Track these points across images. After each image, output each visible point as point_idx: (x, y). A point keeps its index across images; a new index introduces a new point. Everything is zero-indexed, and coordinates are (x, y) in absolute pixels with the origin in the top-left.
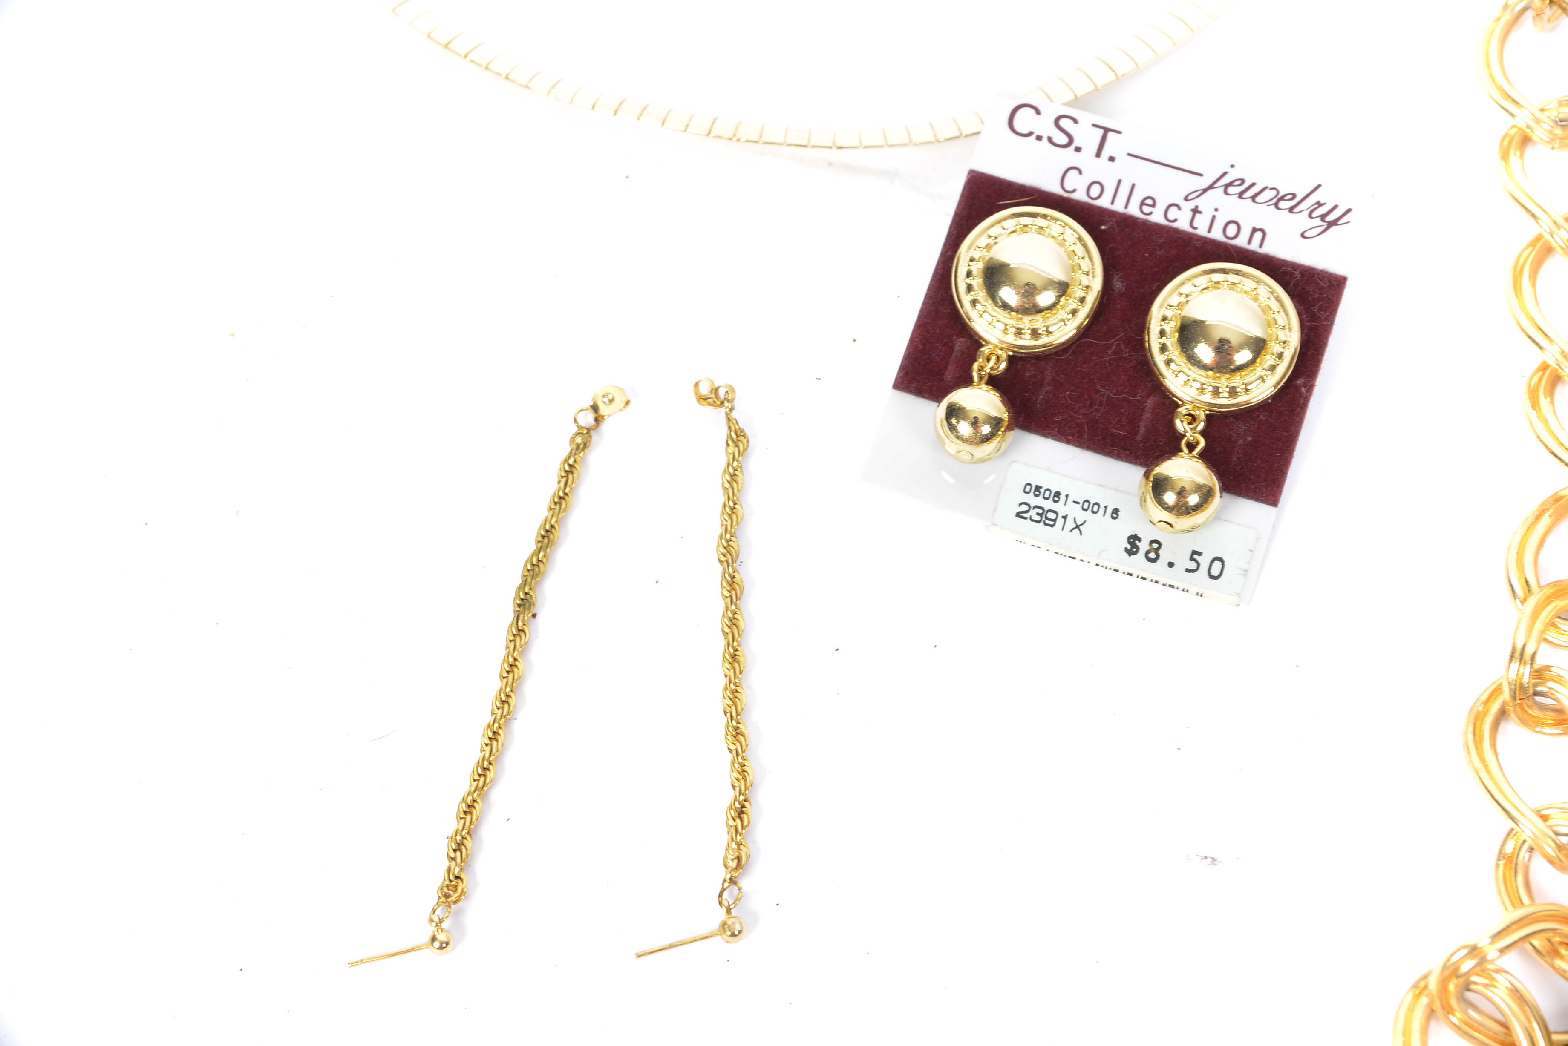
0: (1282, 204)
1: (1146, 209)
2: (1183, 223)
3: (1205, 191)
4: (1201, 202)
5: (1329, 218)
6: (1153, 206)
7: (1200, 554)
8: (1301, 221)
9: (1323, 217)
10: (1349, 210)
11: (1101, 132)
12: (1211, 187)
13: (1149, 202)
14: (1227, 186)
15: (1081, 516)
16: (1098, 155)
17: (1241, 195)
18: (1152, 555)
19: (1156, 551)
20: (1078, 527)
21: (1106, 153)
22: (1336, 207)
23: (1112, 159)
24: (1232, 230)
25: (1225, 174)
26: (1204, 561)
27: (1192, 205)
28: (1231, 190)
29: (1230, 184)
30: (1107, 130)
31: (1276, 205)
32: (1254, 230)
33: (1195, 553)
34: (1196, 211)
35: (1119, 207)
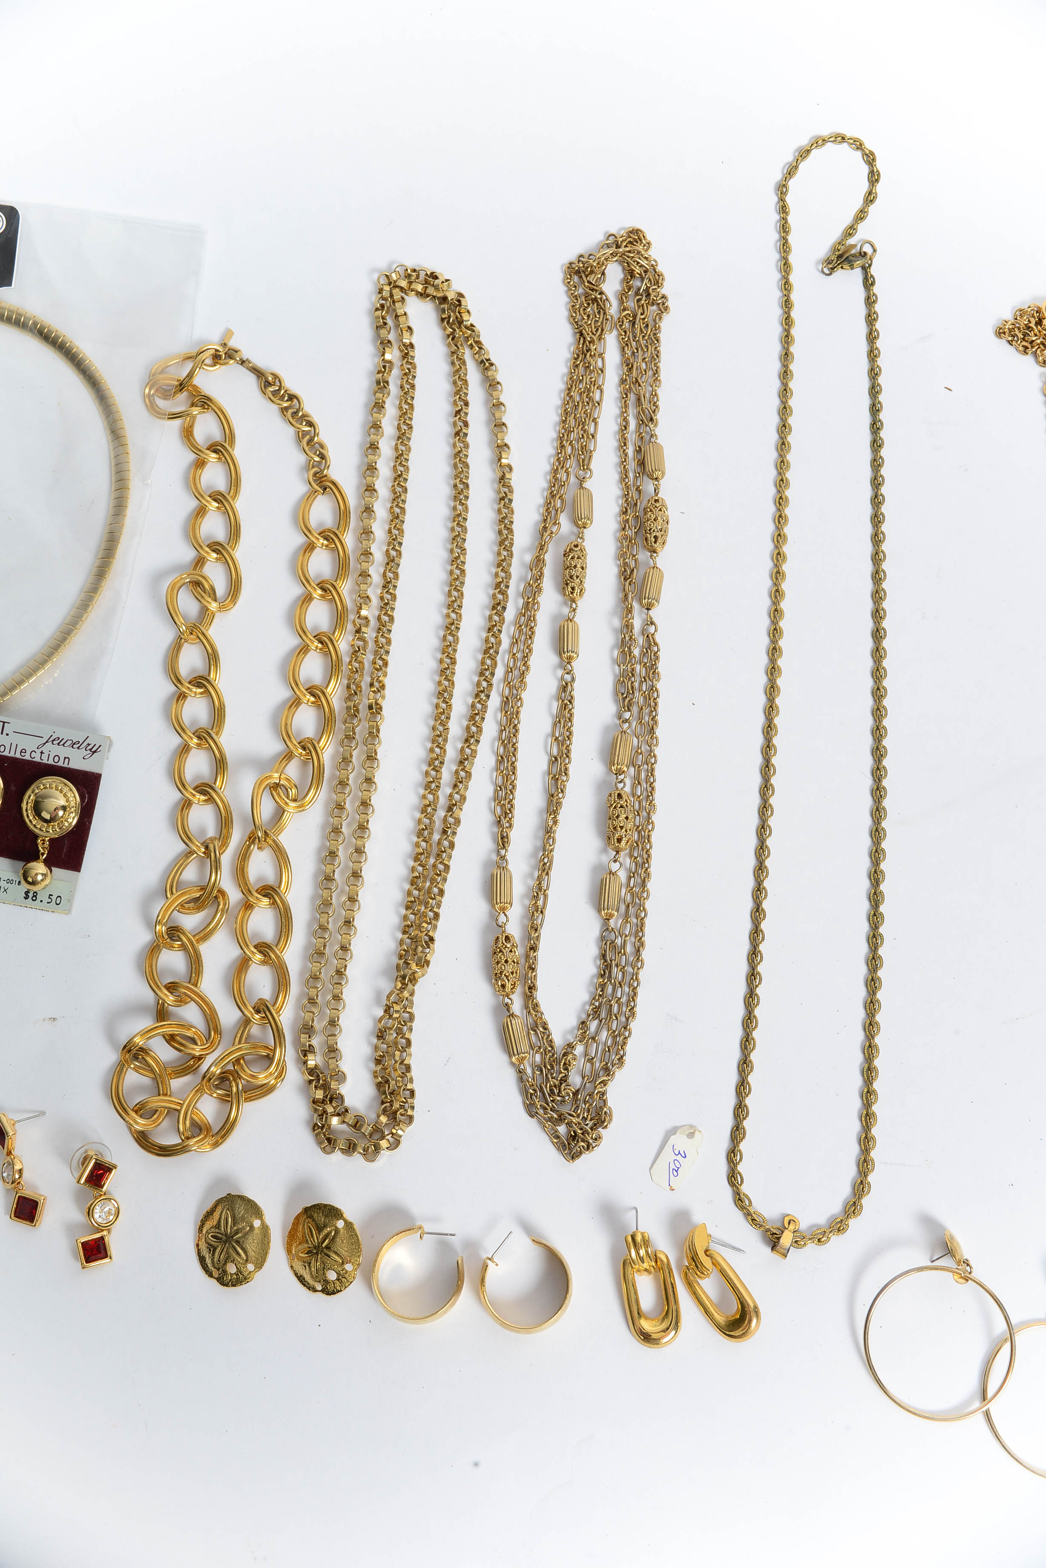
0: (74, 746)
1: (23, 754)
2: (37, 759)
3: (45, 744)
4: (43, 749)
5: (93, 750)
6: (25, 752)
7: (52, 895)
8: (83, 752)
9: (91, 750)
10: (100, 746)
11: (2, 723)
12: (47, 742)
13: (24, 751)
14: (53, 741)
15: (6, 886)
16: (2, 733)
17: (58, 744)
18: (34, 898)
19: (36, 896)
20: (5, 890)
21: (5, 732)
22: (95, 745)
23: (7, 735)
24: (56, 759)
25: (52, 736)
26: (54, 898)
27: (40, 750)
28: (54, 742)
29: (54, 740)
30: (4, 723)
31: (72, 747)
32: (65, 758)
33: (50, 895)
34: (42, 753)
35: (12, 755)
